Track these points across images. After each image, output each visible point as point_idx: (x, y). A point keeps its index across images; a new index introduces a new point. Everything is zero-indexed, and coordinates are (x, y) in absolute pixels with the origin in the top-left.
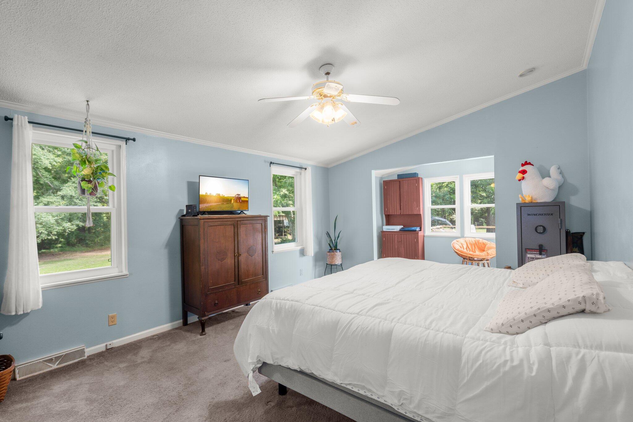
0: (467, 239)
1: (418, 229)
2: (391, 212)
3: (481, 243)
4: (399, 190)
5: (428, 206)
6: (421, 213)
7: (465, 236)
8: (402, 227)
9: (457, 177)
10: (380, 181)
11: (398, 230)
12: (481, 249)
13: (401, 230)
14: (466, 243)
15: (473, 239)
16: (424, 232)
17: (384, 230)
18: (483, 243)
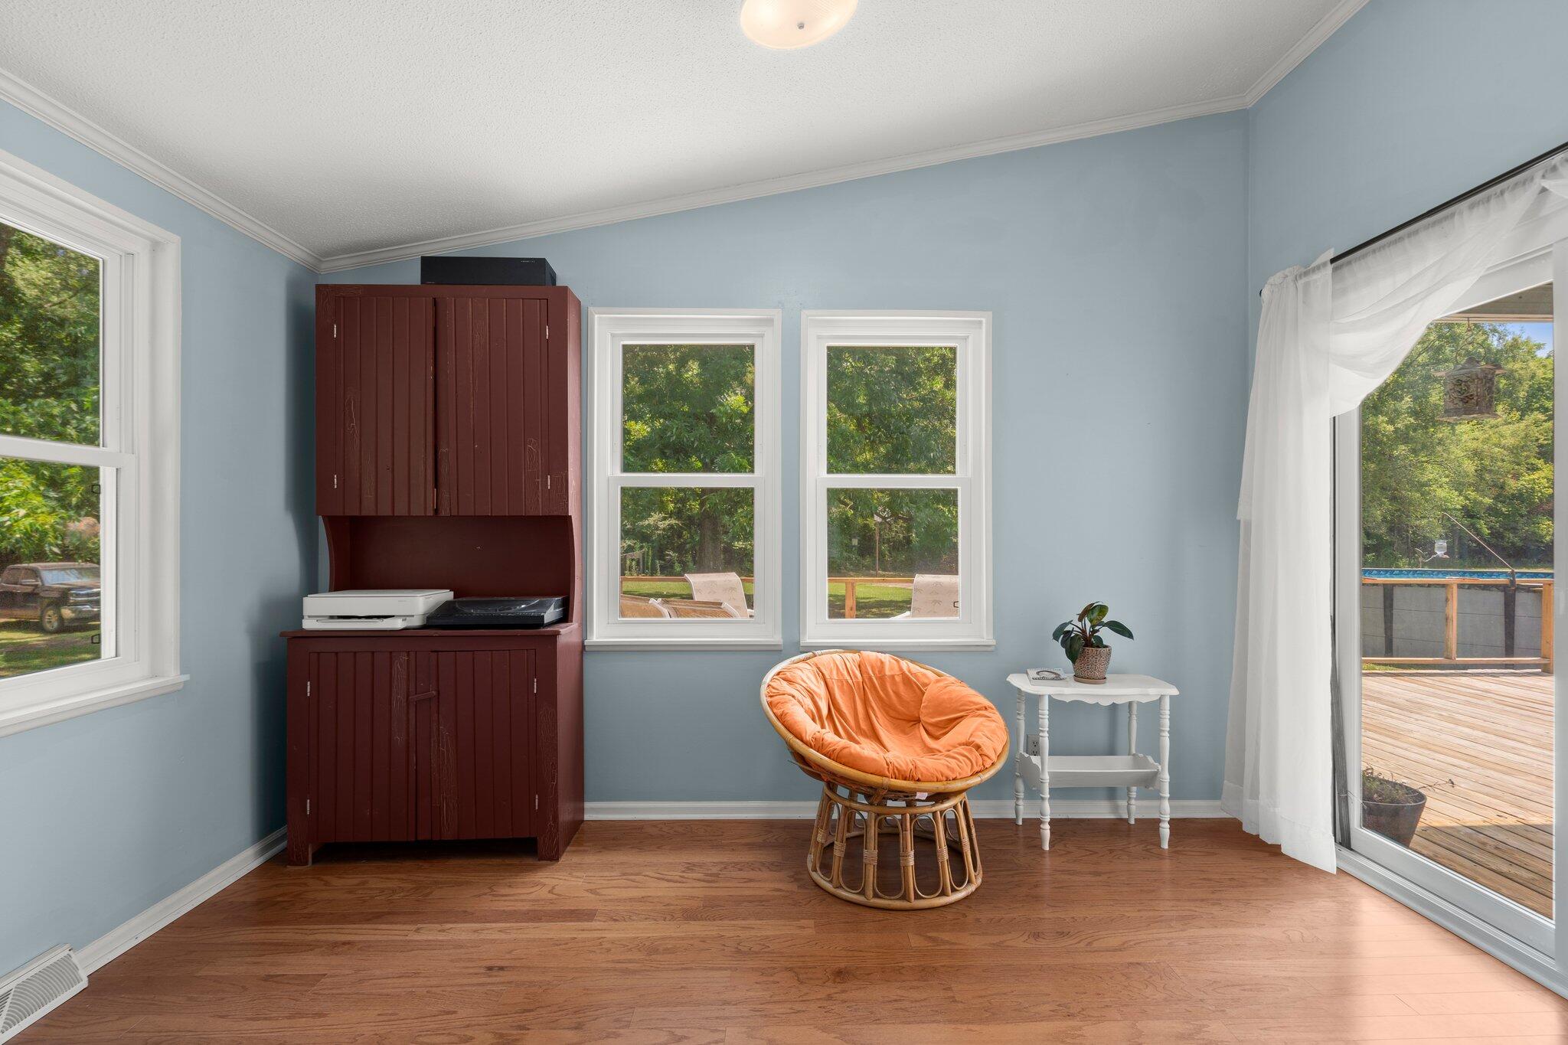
0: (825, 659)
1: (551, 614)
2: (369, 497)
3: (893, 677)
4: (430, 354)
5: (609, 474)
6: (573, 511)
7: (808, 639)
8: (447, 595)
9: (769, 322)
10: (294, 287)
11: (416, 622)
12: (895, 710)
13: (435, 620)
14: (823, 683)
15: (849, 656)
16: (585, 628)
17: (308, 624)
18: (907, 680)
